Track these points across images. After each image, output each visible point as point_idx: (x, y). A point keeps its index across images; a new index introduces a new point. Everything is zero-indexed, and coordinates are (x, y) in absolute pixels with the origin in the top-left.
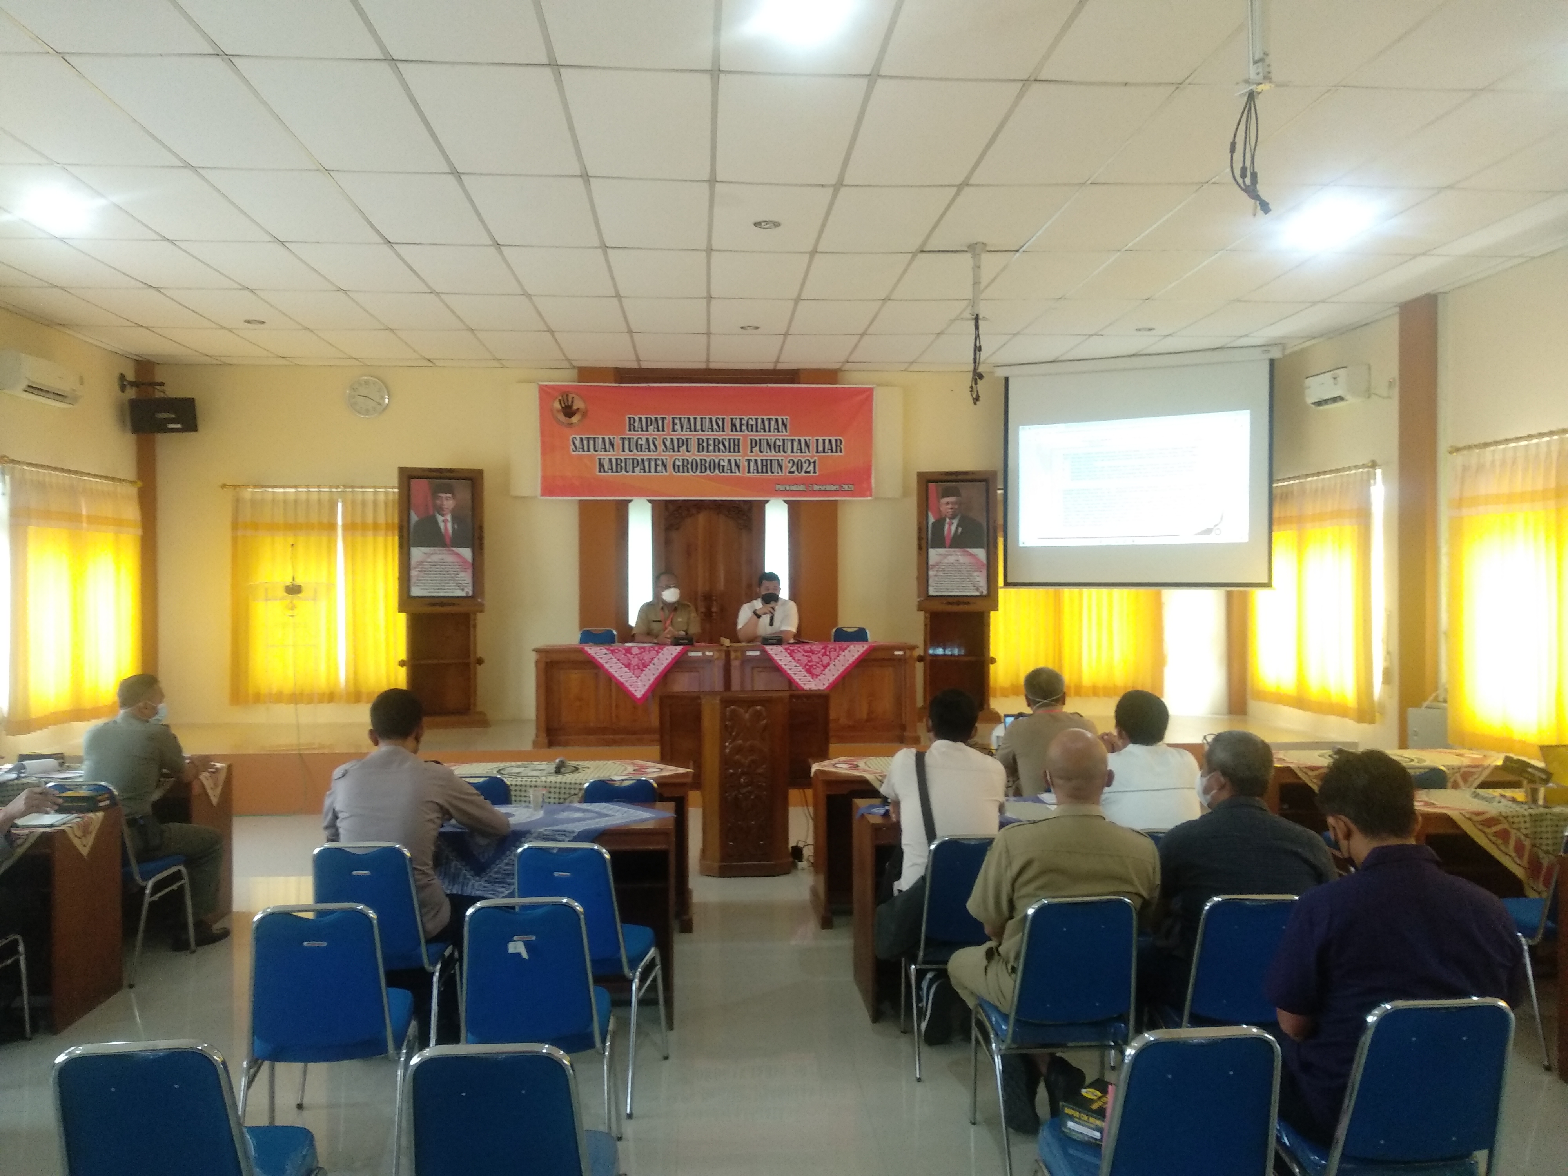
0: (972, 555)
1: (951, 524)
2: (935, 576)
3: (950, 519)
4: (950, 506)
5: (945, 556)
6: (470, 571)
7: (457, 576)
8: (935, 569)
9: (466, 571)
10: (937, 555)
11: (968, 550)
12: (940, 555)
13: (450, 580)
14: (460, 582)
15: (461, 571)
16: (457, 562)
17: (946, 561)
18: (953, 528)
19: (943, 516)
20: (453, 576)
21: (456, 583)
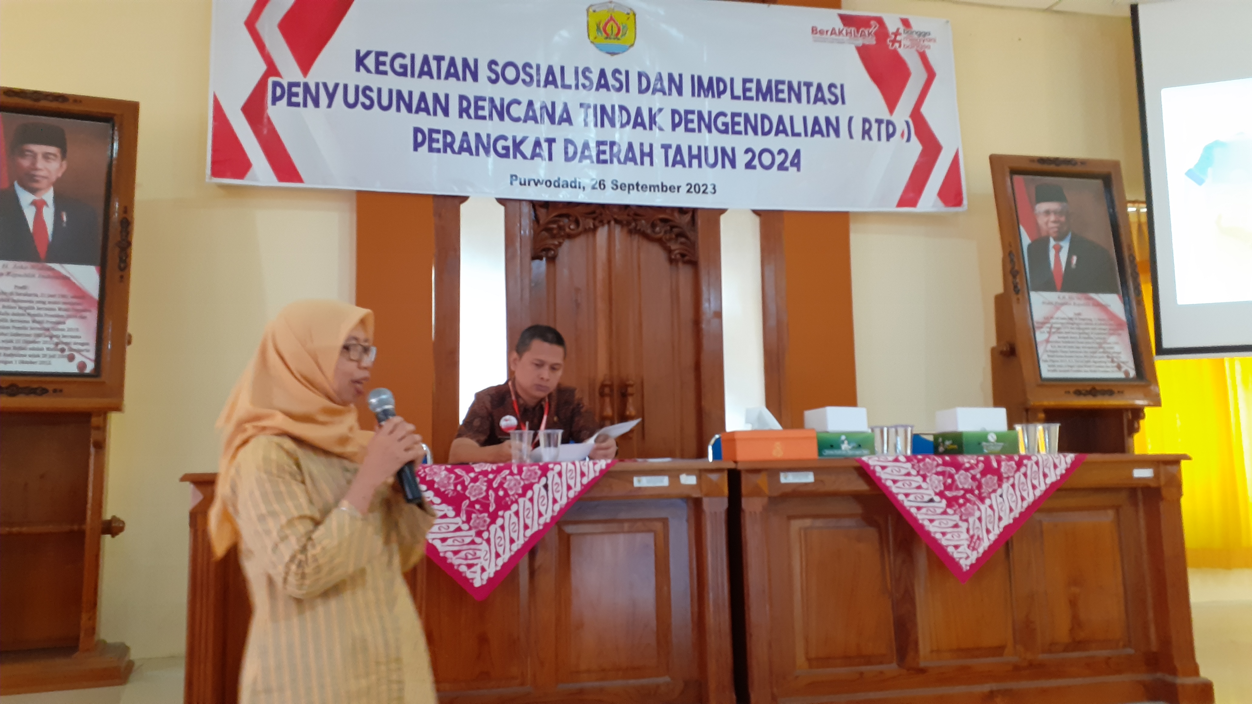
0: (1098, 305)
1: (1058, 249)
2: (1047, 341)
3: (1057, 239)
4: (1052, 218)
5: (1058, 306)
6: (92, 317)
7: (61, 326)
8: (1045, 329)
9: (83, 318)
10: (1044, 303)
11: (1093, 295)
12: (1050, 303)
13: (39, 336)
14: (65, 340)
15: (69, 317)
16: (63, 296)
17: (1059, 314)
18: (1064, 256)
19: (1044, 234)
20: (46, 325)
21: (57, 344)
